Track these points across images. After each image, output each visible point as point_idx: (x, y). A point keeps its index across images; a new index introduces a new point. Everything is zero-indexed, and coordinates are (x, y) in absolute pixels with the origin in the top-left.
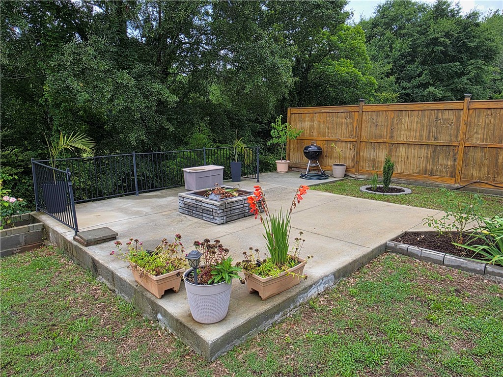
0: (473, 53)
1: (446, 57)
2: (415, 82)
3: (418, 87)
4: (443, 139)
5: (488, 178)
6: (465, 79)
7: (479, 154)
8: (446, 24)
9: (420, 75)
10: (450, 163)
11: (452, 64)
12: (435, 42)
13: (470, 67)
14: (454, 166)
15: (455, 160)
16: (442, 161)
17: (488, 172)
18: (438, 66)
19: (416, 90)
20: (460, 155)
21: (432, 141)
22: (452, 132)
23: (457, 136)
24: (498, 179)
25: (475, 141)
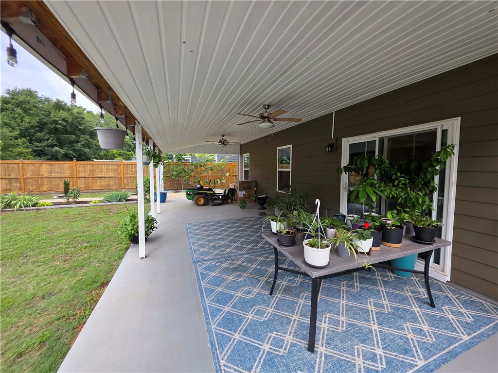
0: (83, 132)
1: (66, 131)
2: (45, 143)
3: (48, 146)
4: (13, 176)
5: (36, 189)
6: (79, 145)
7: (30, 181)
8: (63, 114)
9: (48, 140)
10: (18, 185)
11: (70, 136)
12: (56, 122)
13: (82, 139)
14: (20, 186)
15: (20, 184)
16: (14, 184)
17: (36, 187)
18: (62, 136)
19: (46, 148)
20: (22, 182)
21: (7, 177)
22: (17, 172)
23: (19, 174)
24: (40, 189)
25: (28, 175)
